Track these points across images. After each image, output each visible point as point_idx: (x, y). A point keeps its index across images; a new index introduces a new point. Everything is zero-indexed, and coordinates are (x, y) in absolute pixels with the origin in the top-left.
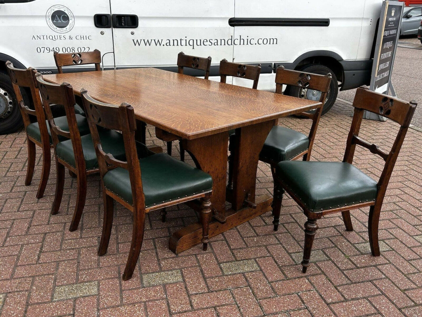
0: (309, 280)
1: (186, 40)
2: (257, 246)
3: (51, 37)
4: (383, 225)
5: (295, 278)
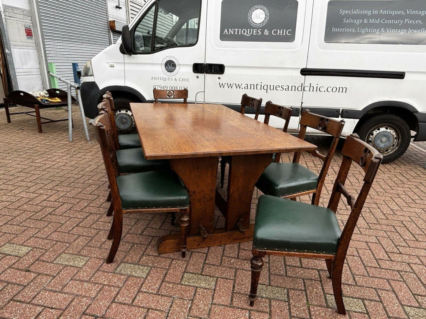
0: (251, 315)
1: (261, 85)
2: (229, 267)
3: (163, 79)
5: (238, 308)
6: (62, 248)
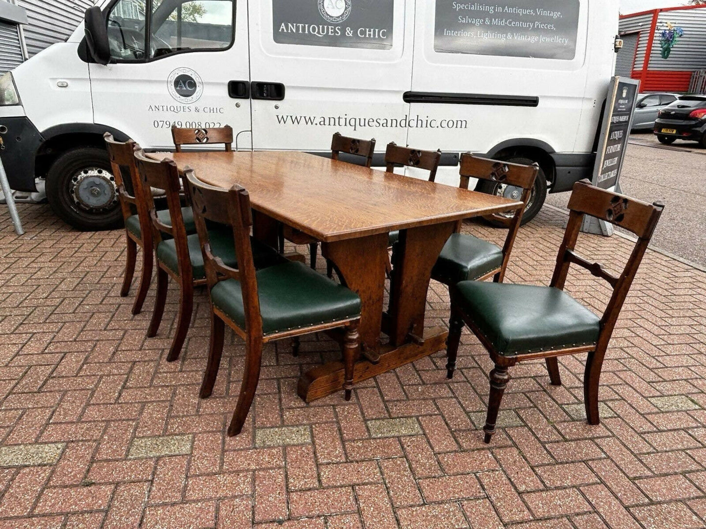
0: (494, 454)
1: (346, 119)
2: (422, 399)
3: (172, 109)
4: (605, 379)
5: (473, 450)
6: (126, 430)
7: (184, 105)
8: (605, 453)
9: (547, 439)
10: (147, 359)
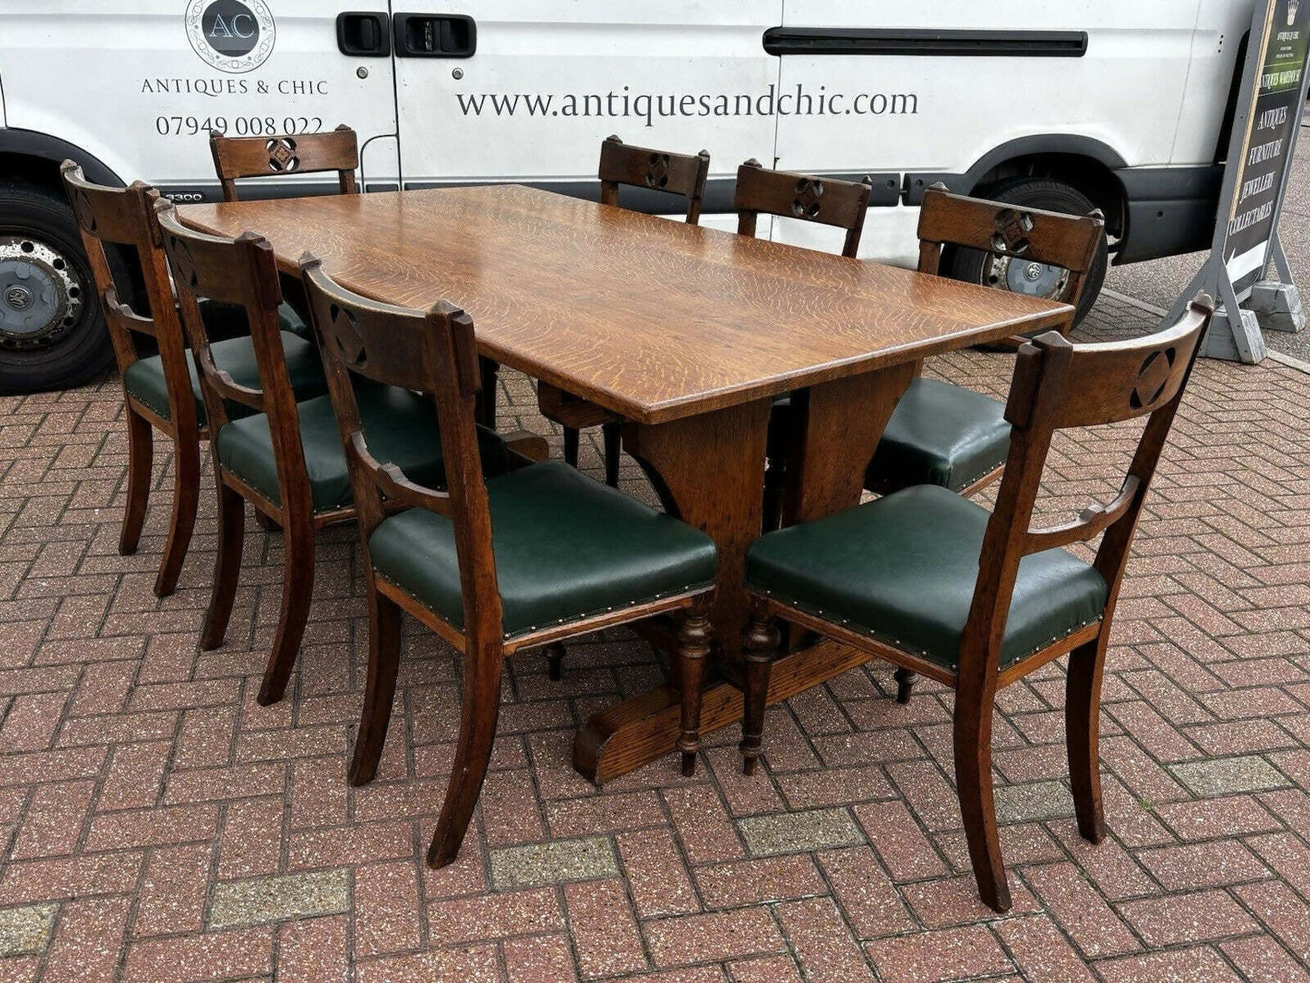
0: (1026, 880)
2: (855, 766)
3: (201, 86)
4: (1260, 702)
6: (193, 867)
7: (230, 77)
8: (1270, 867)
9: (1140, 841)
10: (210, 701)
